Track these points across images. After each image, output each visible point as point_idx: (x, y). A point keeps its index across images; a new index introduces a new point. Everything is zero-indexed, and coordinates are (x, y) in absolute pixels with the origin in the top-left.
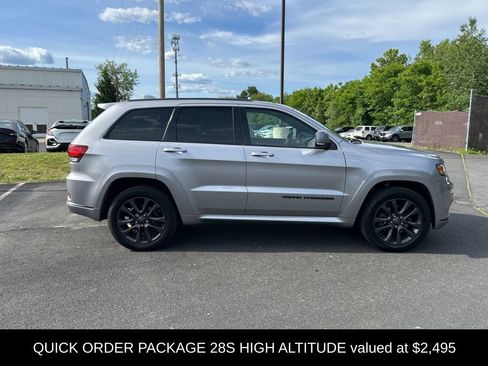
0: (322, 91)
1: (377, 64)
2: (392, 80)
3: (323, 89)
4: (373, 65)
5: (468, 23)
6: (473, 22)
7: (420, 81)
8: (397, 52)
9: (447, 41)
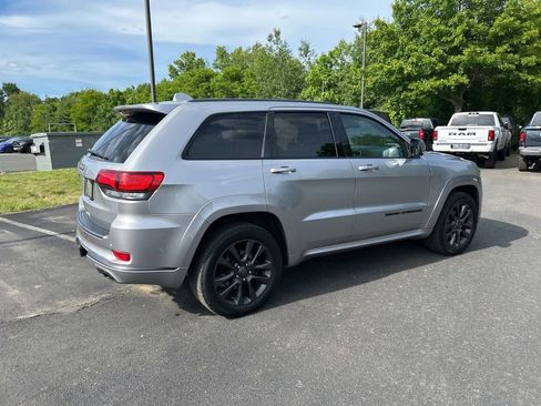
0: (121, 94)
1: (176, 67)
2: (205, 85)
3: (122, 91)
4: (171, 67)
5: (273, 34)
6: (278, 33)
7: (233, 88)
8: (194, 55)
9: (241, 49)
